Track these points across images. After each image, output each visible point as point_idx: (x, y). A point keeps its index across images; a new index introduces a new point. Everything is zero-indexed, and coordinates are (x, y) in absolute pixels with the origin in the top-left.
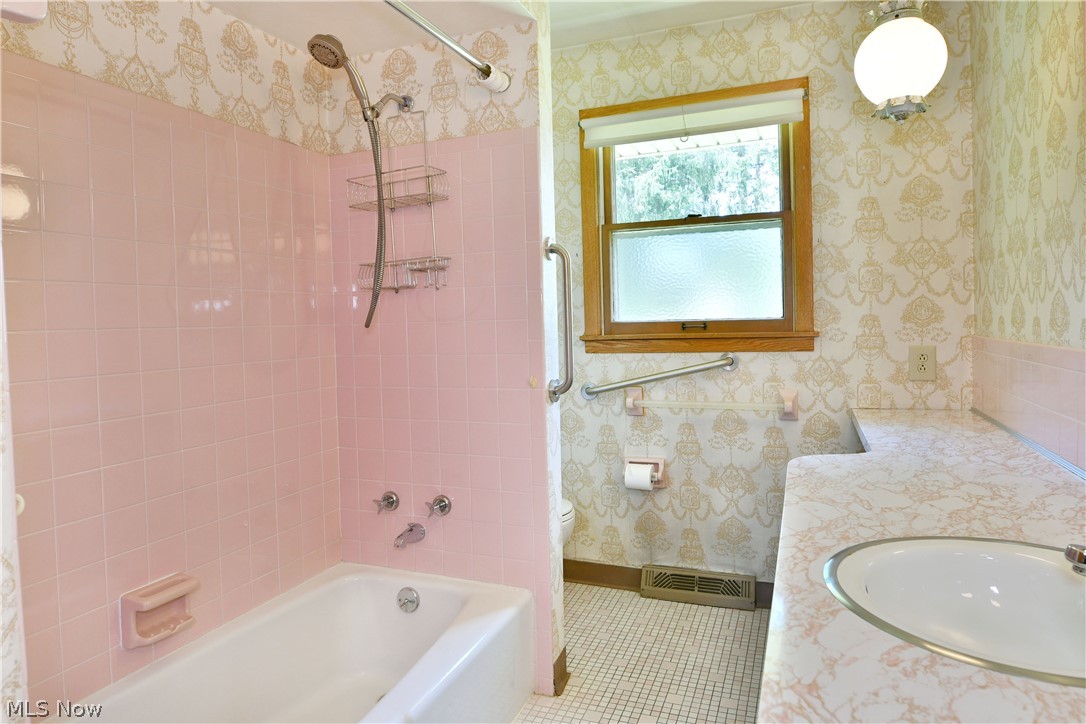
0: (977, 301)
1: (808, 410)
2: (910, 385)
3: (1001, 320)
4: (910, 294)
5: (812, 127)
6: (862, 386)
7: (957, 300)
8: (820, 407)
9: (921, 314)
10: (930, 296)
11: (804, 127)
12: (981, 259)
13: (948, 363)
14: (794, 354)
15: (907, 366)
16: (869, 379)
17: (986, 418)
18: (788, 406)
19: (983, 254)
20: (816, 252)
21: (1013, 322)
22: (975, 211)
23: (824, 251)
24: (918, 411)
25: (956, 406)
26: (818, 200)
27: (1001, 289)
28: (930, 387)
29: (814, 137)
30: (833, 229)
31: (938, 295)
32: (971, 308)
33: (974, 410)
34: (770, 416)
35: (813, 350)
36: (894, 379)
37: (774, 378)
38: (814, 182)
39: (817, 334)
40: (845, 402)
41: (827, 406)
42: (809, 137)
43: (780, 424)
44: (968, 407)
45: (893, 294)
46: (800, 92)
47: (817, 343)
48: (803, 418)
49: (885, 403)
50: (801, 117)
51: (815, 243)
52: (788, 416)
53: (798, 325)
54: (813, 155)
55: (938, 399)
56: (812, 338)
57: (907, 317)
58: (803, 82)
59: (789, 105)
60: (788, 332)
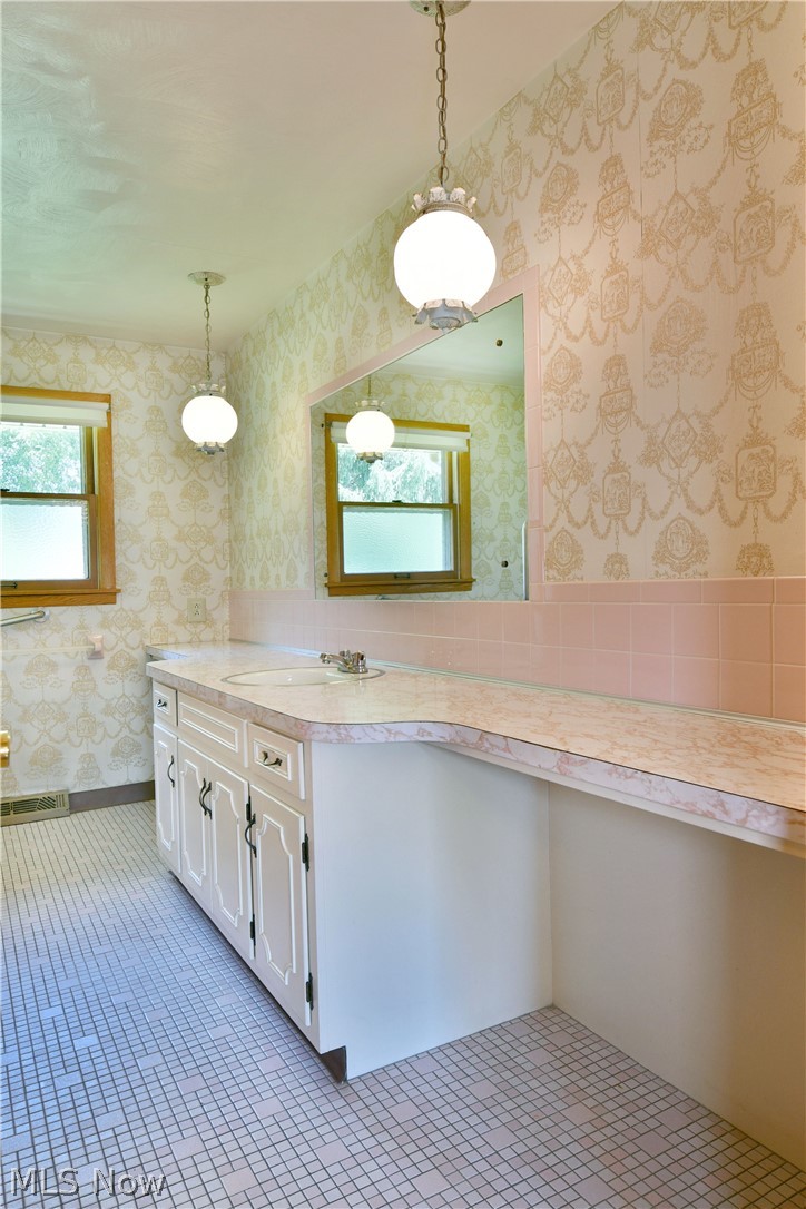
0: (232, 567)
1: (112, 649)
2: (188, 626)
3: (252, 579)
4: (187, 562)
5: (114, 433)
6: (154, 629)
7: (219, 567)
8: (122, 646)
9: (196, 577)
10: (202, 564)
11: (107, 433)
12: (235, 541)
13: (214, 609)
14: (99, 606)
15: (186, 613)
16: (159, 623)
17: (241, 641)
18: (98, 646)
19: (236, 538)
20: (117, 529)
21: (261, 578)
22: (230, 508)
23: (124, 528)
24: (196, 642)
25: (220, 637)
26: (118, 490)
27: (252, 559)
28: (203, 626)
29: (115, 441)
30: (130, 512)
31: (206, 563)
32: (228, 572)
33: (230, 640)
34: (79, 657)
35: (115, 603)
36: (178, 622)
37: (82, 627)
38: (115, 475)
39: (119, 591)
40: (141, 641)
41: (127, 646)
42: (111, 440)
43: (88, 663)
44: (227, 638)
45: (176, 562)
46: (106, 405)
47: (118, 597)
48: (107, 657)
49: (171, 640)
50: (106, 425)
51: (116, 521)
52: (96, 655)
53: (105, 584)
54: (114, 454)
55: (207, 634)
56: (115, 594)
57: (186, 578)
58: (107, 398)
59: (95, 414)
60: (93, 590)
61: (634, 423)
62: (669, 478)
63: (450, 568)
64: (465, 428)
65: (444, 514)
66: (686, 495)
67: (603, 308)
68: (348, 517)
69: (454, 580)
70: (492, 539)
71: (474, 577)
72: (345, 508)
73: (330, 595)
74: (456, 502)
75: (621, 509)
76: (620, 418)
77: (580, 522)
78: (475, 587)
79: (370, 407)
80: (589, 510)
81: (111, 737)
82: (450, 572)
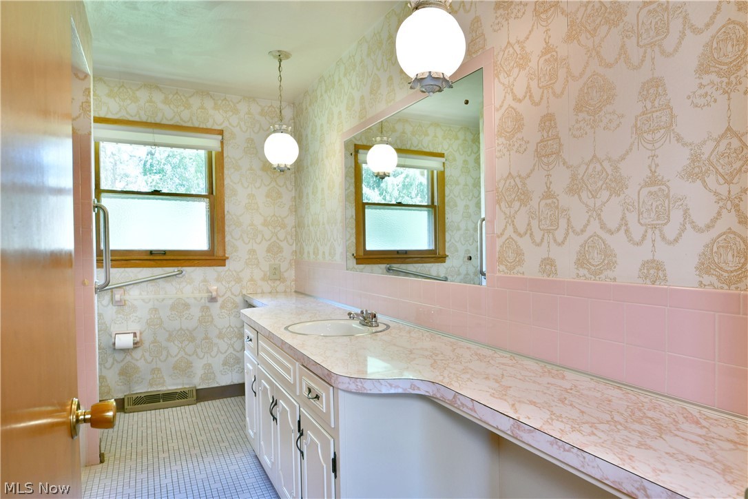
0: (297, 244)
1: (223, 296)
2: (269, 282)
3: (309, 253)
4: (269, 240)
5: (225, 156)
6: (249, 283)
7: (289, 244)
8: (229, 294)
9: (274, 249)
10: (278, 241)
11: (221, 155)
12: (299, 227)
13: (285, 271)
14: (215, 268)
15: (268, 273)
16: (252, 280)
17: (302, 293)
18: (214, 294)
19: (299, 225)
20: (226, 217)
21: (314, 253)
22: (295, 205)
23: (230, 217)
24: (273, 293)
25: (288, 290)
26: (227, 192)
27: (308, 240)
28: (278, 282)
29: (225, 160)
30: (233, 207)
31: (281, 241)
32: (294, 247)
33: (296, 292)
34: (203, 301)
35: (225, 266)
36: (263, 279)
37: (205, 281)
38: (226, 183)
39: (228, 258)
40: (241, 291)
41: (232, 294)
42: (223, 159)
43: (208, 304)
44: (293, 290)
45: (262, 240)
46: (220, 137)
47: (227, 262)
48: (220, 300)
49: (259, 291)
50: (220, 150)
51: (226, 213)
52: (213, 299)
53: (219, 253)
54: (225, 169)
55: (281, 287)
56: (225, 260)
57: (268, 251)
58: (221, 132)
59: (213, 142)
60: (212, 257)
61: (561, 163)
62: (587, 206)
63: (432, 247)
64: (442, 155)
65: (429, 211)
66: (600, 219)
67: (539, 79)
68: (369, 213)
69: (435, 255)
70: (459, 229)
71: (447, 254)
72: (366, 206)
73: (357, 264)
74: (436, 204)
75: (551, 225)
76: (551, 159)
77: (522, 233)
78: (447, 260)
79: (382, 142)
80: (529, 224)
81: (221, 353)
82: (431, 250)
